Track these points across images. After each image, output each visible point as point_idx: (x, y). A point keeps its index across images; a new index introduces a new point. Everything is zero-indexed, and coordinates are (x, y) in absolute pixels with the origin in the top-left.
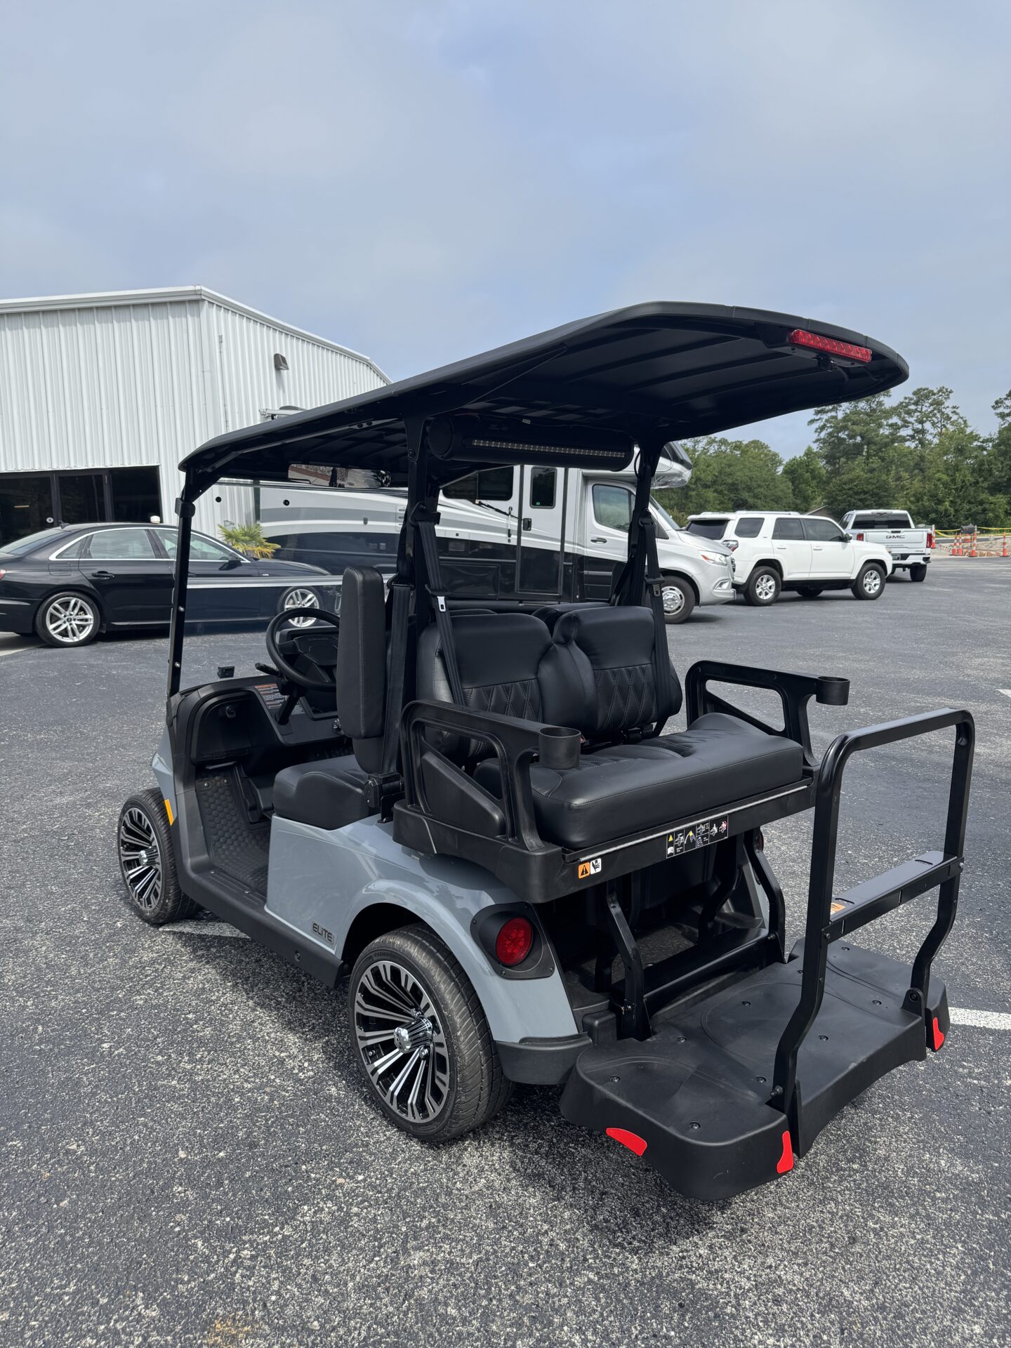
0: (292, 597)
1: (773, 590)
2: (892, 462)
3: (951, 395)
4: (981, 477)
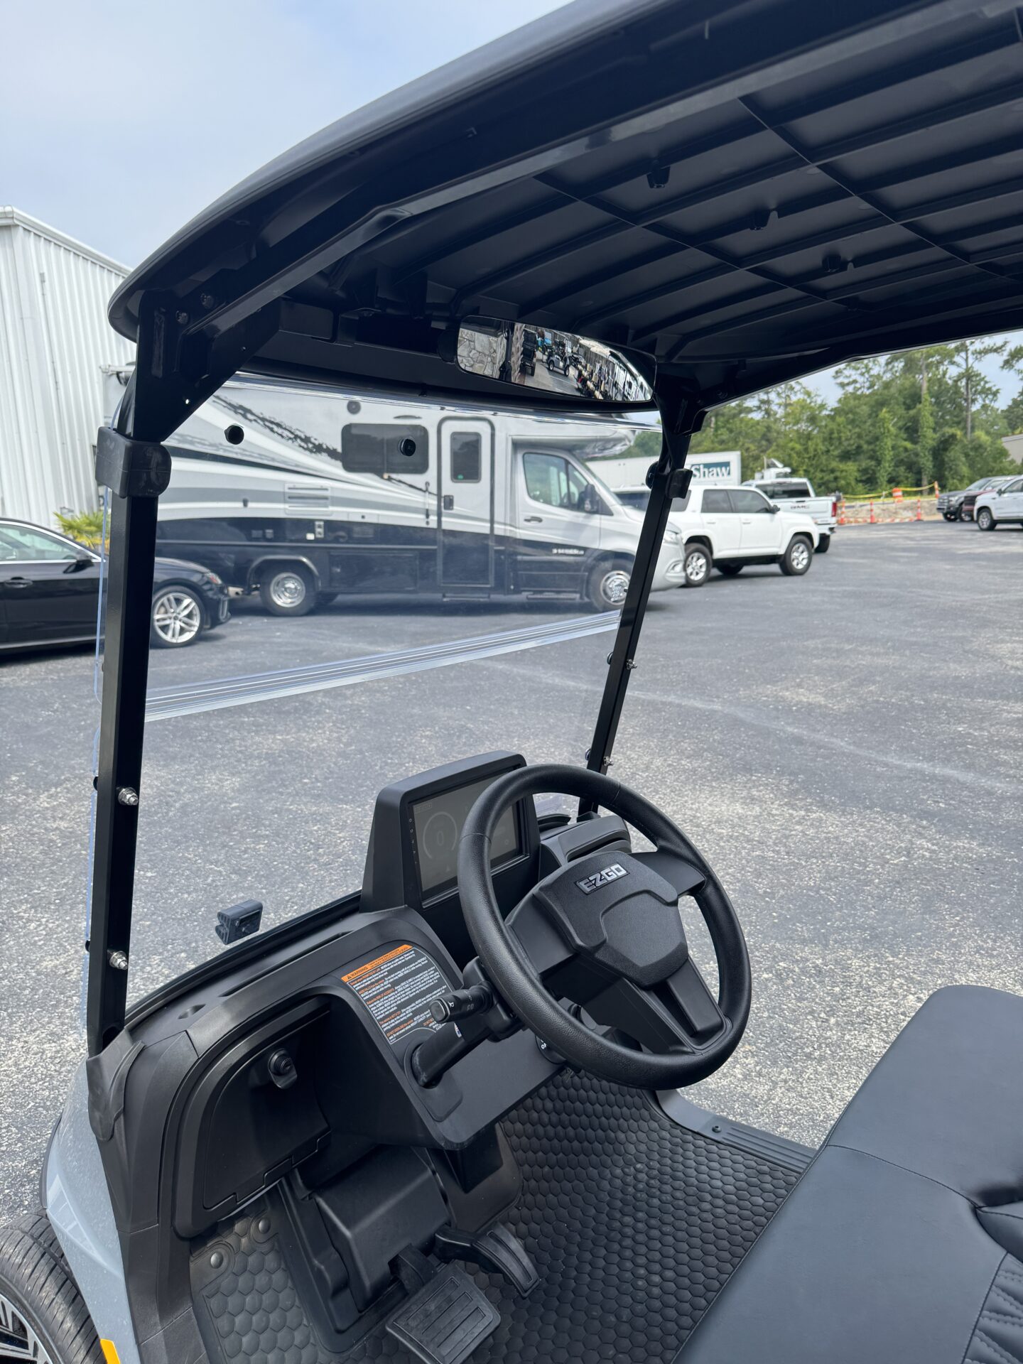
0: (163, 605)
1: (704, 569)
2: (740, 433)
4: (831, 446)
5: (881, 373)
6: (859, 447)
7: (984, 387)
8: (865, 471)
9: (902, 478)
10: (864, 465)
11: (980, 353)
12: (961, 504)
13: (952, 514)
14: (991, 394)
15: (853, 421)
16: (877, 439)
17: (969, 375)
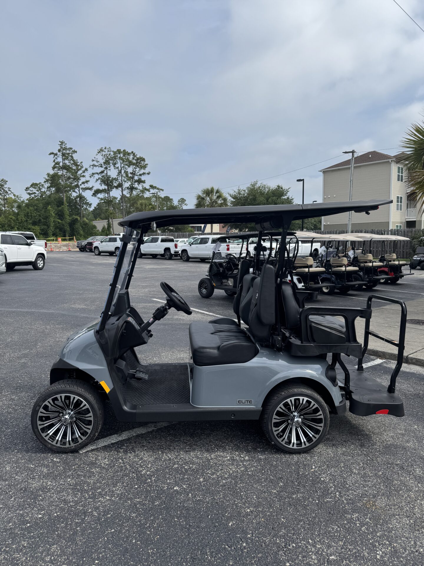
3: (7, 183)
4: (28, 219)
5: (46, 191)
6: (40, 220)
7: (86, 202)
8: (42, 230)
9: (58, 234)
10: (42, 228)
11: (84, 189)
12: (86, 245)
13: (82, 248)
14: (89, 205)
15: (36, 210)
16: (47, 217)
17: (81, 197)
